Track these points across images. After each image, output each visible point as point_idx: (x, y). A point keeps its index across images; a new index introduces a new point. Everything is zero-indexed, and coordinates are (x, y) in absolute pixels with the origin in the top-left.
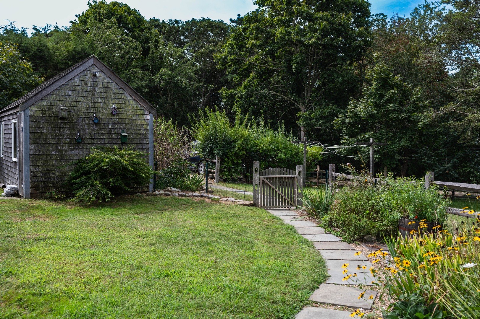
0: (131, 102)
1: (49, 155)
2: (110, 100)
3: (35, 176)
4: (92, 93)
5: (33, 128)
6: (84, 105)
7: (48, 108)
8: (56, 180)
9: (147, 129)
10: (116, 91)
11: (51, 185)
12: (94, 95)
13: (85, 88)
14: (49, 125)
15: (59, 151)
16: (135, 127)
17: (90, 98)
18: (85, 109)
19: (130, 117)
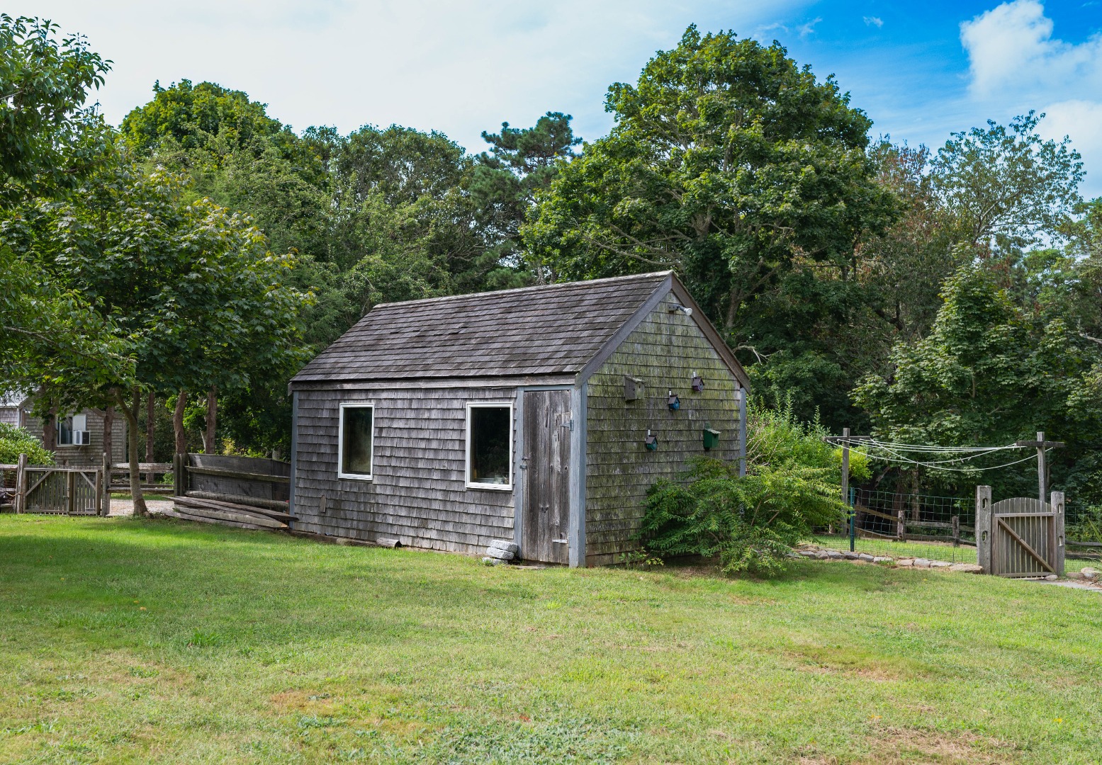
0: (719, 365)
1: (610, 476)
2: (691, 361)
3: (593, 520)
4: (666, 348)
5: (592, 422)
6: (657, 372)
7: (611, 380)
8: (620, 527)
9: (737, 421)
10: (698, 342)
11: (613, 538)
12: (669, 351)
13: (659, 338)
14: (612, 415)
15: (624, 470)
16: (722, 417)
17: (664, 359)
18: (657, 380)
19: (715, 395)
